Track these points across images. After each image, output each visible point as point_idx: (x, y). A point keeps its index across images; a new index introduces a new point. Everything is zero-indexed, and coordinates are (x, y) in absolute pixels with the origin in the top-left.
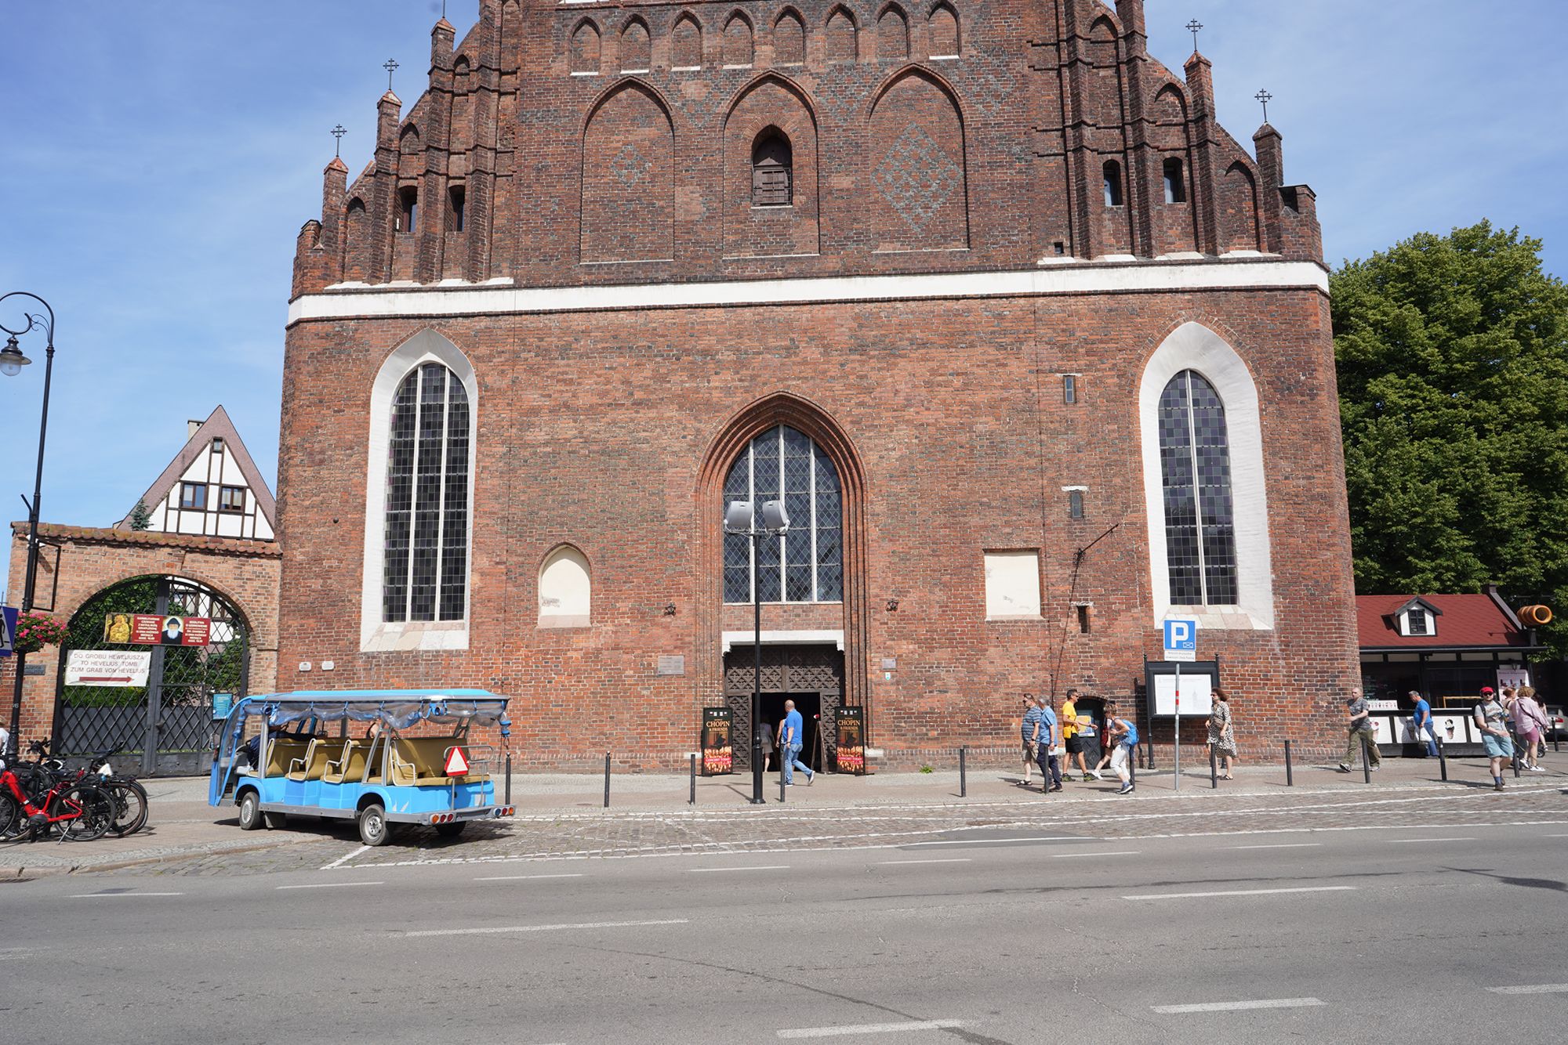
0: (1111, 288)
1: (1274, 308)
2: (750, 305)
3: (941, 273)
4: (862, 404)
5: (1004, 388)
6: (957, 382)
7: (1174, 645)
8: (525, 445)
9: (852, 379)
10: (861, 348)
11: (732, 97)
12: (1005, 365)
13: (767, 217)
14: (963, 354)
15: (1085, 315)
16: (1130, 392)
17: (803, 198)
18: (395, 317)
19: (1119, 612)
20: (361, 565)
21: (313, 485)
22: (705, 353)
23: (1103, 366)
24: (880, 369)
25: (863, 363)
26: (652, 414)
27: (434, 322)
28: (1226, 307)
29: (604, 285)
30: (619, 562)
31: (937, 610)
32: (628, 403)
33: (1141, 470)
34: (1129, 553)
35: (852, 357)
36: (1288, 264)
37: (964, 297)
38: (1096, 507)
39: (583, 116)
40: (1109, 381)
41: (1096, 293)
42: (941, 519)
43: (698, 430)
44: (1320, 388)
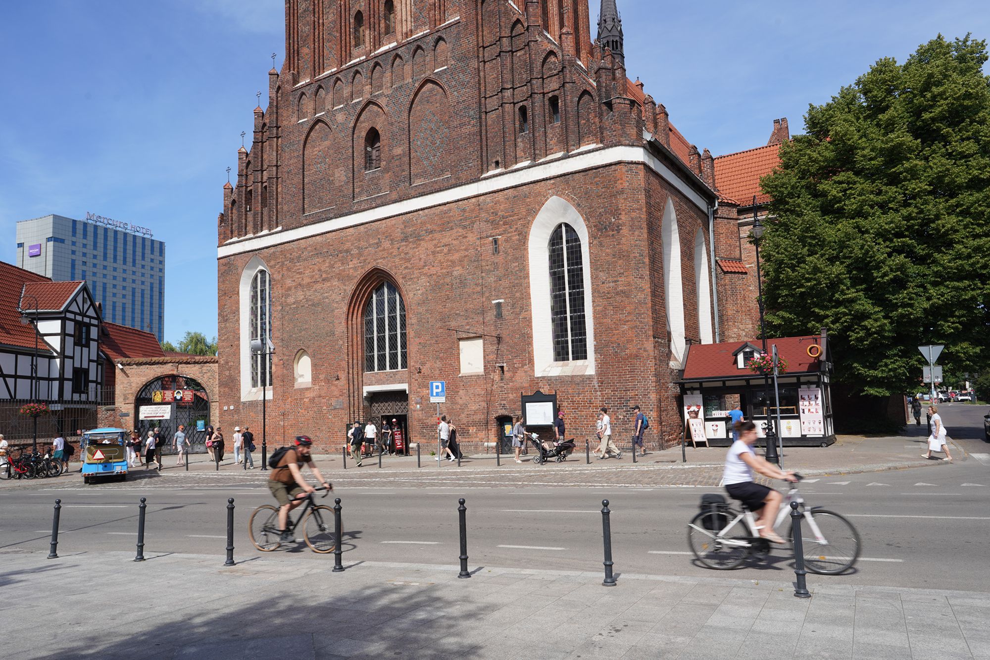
0: (514, 184)
1: (598, 179)
2: (362, 224)
3: (438, 191)
4: (406, 268)
5: (466, 250)
6: (446, 250)
7: (435, 394)
8: (288, 305)
9: (402, 255)
10: (405, 239)
11: (355, 118)
12: (466, 237)
13: (371, 176)
14: (448, 234)
15: (502, 202)
16: (524, 243)
17: (384, 163)
18: (244, 252)
19: (517, 368)
20: (239, 364)
21: (224, 330)
22: (347, 251)
23: (511, 230)
24: (414, 248)
25: (407, 246)
26: (329, 284)
27: (257, 252)
28: (572, 183)
29: (311, 224)
30: (320, 356)
31: (437, 372)
32: (320, 280)
33: (529, 287)
34: (523, 335)
35: (402, 244)
36: (606, 150)
37: (448, 203)
38: (508, 311)
39: (302, 142)
40: (514, 238)
41: (507, 189)
42: (439, 324)
43: (345, 290)
44: (624, 224)
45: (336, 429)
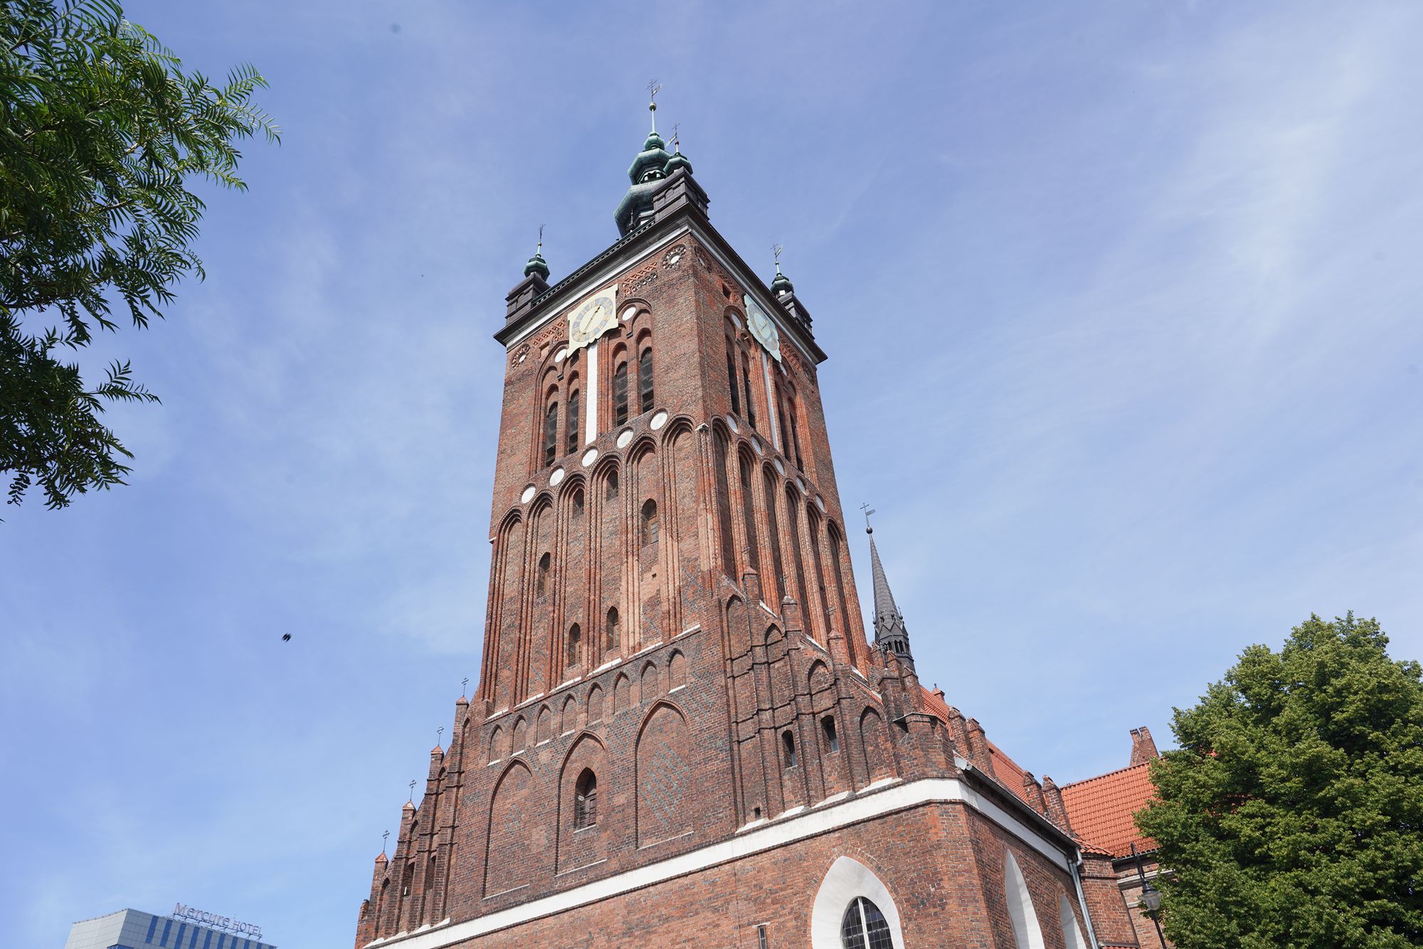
0: (782, 841)
1: (902, 828)
2: (567, 910)
3: (676, 856)
5: (718, 946)
6: (688, 947)
10: (629, 932)
11: (563, 756)
12: (718, 926)
13: (582, 837)
14: (692, 921)
15: (769, 868)
16: (805, 932)
17: (601, 817)
23: (784, 912)
28: (866, 836)
29: (492, 913)
36: (908, 785)
37: (690, 873)
39: (491, 792)
40: (789, 925)
41: (774, 848)
44: (948, 896)
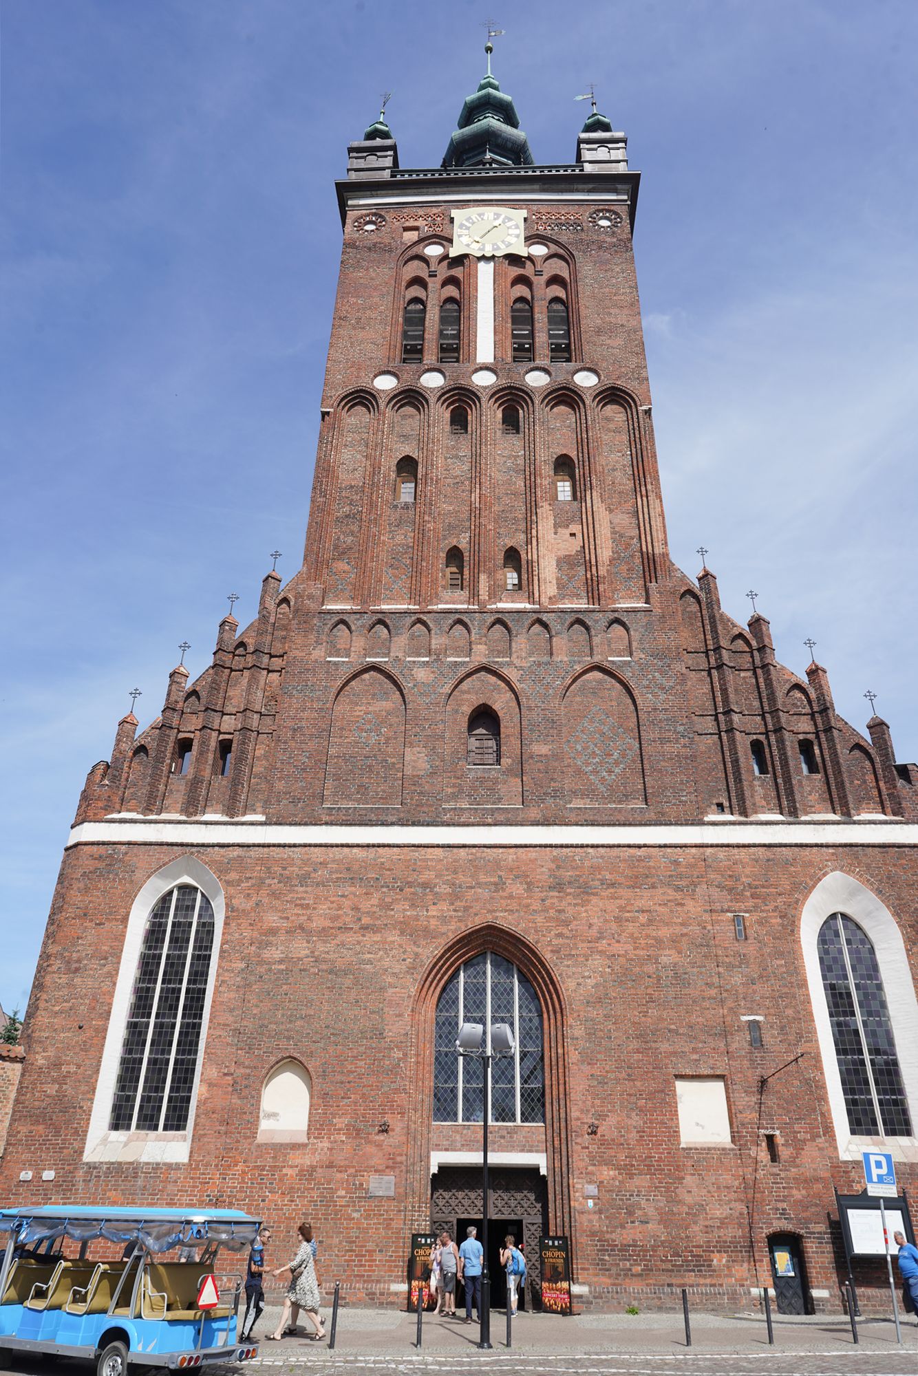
0: (767, 842)
1: (904, 862)
2: (464, 846)
3: (624, 825)
4: (560, 935)
5: (682, 924)
6: (643, 918)
7: (875, 1179)
8: (261, 962)
9: (552, 913)
10: (559, 886)
11: (453, 682)
12: (682, 905)
13: (479, 774)
14: (647, 894)
15: (747, 863)
16: (792, 931)
17: (509, 761)
18: (161, 844)
19: (804, 1141)
20: (97, 1071)
21: (66, 991)
22: (425, 885)
23: (767, 908)
24: (575, 905)
25: (560, 899)
26: (377, 938)
27: (194, 849)
28: (864, 860)
29: (341, 825)
30: (339, 1078)
31: (634, 1135)
32: (356, 927)
33: (809, 1002)
34: (807, 1082)
35: (551, 894)
36: (910, 826)
37: (645, 846)
38: (773, 1036)
39: (334, 691)
40: (773, 921)
41: (754, 846)
42: (634, 1044)
43: (417, 955)
45: (370, 1246)
